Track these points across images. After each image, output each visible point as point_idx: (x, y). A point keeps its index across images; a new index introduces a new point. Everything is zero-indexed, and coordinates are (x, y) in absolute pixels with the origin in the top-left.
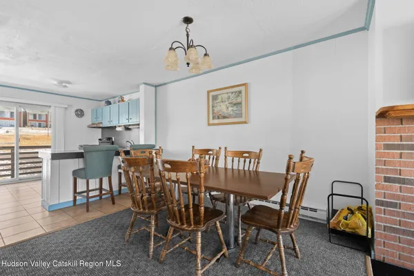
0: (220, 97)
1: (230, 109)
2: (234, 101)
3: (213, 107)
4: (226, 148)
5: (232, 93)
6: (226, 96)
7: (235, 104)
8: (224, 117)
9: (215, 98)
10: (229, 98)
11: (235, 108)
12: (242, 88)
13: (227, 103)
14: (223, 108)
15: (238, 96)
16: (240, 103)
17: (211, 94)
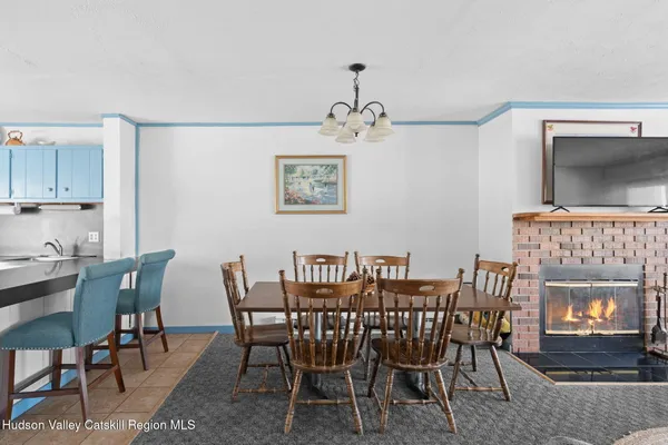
0: (299, 169)
1: (317, 190)
2: (325, 179)
3: (285, 183)
4: (356, 254)
5: (322, 166)
6: (311, 169)
7: (326, 184)
8: (307, 202)
9: (289, 170)
10: (316, 172)
11: (325, 190)
12: (339, 162)
13: (311, 180)
14: (304, 187)
15: (331, 172)
16: (336, 184)
17: (282, 162)
